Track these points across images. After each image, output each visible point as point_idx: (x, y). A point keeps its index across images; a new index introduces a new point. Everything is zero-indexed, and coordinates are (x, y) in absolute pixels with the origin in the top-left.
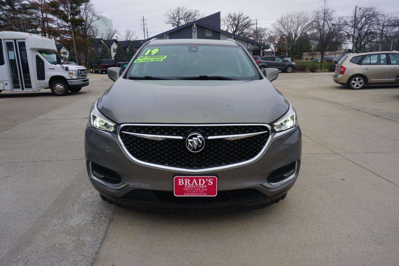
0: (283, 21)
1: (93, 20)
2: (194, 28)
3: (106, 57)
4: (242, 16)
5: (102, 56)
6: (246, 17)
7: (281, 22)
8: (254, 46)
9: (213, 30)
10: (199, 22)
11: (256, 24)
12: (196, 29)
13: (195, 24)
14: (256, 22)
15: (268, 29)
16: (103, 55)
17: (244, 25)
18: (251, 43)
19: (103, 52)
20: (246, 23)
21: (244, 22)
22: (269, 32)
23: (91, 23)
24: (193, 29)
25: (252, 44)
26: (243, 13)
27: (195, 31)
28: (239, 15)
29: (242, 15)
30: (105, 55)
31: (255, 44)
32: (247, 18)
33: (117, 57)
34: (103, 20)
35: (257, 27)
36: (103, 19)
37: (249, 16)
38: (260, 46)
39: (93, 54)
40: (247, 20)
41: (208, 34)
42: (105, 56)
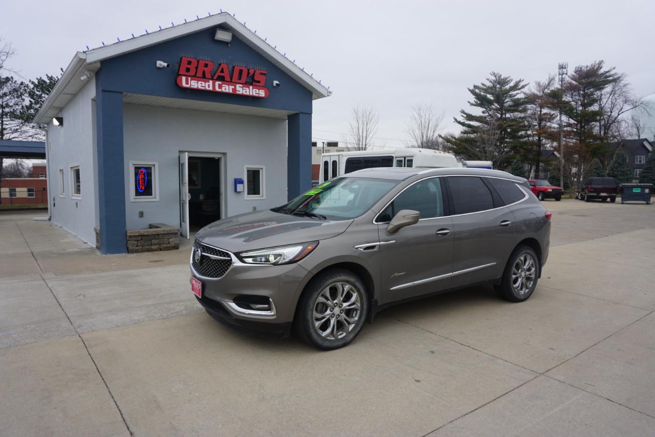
1: (623, 110)
3: (619, 173)
5: (613, 171)
16: (615, 169)
19: (616, 165)
23: (619, 115)
30: (619, 169)
33: (645, 173)
34: (644, 108)
36: (645, 106)
39: (595, 169)
42: (618, 171)
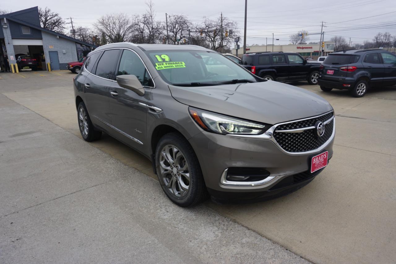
0: (104, 21)
2: (5, 24)
4: (50, 13)
6: (54, 14)
7: (103, 23)
8: (83, 46)
9: (31, 28)
10: (11, 17)
11: (72, 23)
12: (8, 25)
13: (5, 19)
14: (71, 21)
15: (89, 29)
17: (53, 23)
18: (79, 43)
20: (56, 21)
21: (52, 19)
22: (91, 32)
24: (2, 24)
25: (81, 45)
26: (51, 10)
27: (6, 27)
28: (46, 11)
29: (49, 11)
31: (84, 45)
32: (56, 15)
35: (73, 26)
37: (58, 13)
38: (89, 47)
40: (56, 17)
41: (26, 32)
